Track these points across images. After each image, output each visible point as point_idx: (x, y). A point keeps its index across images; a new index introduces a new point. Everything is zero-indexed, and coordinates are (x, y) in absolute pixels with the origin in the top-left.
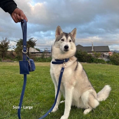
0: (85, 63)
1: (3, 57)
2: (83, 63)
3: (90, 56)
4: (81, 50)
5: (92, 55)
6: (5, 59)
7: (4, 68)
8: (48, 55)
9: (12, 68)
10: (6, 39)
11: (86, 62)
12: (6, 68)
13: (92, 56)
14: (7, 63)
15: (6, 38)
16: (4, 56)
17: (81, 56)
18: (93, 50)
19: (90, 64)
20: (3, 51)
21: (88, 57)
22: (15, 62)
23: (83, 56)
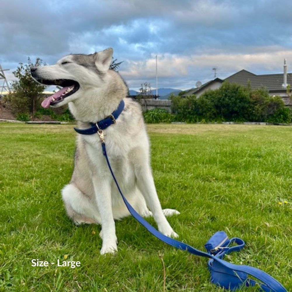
0: (262, 123)
1: (31, 111)
2: (254, 123)
3: (277, 104)
4: (249, 85)
5: (283, 100)
6: (37, 114)
7: (22, 140)
8: (151, 103)
9: (43, 139)
10: (37, 62)
11: (263, 121)
12: (27, 140)
13: (282, 103)
14: (42, 126)
15: (38, 59)
16: (34, 109)
17: (249, 103)
18: (285, 85)
19: (276, 127)
20: (30, 96)
21: (270, 106)
22: (64, 122)
23: (255, 103)
